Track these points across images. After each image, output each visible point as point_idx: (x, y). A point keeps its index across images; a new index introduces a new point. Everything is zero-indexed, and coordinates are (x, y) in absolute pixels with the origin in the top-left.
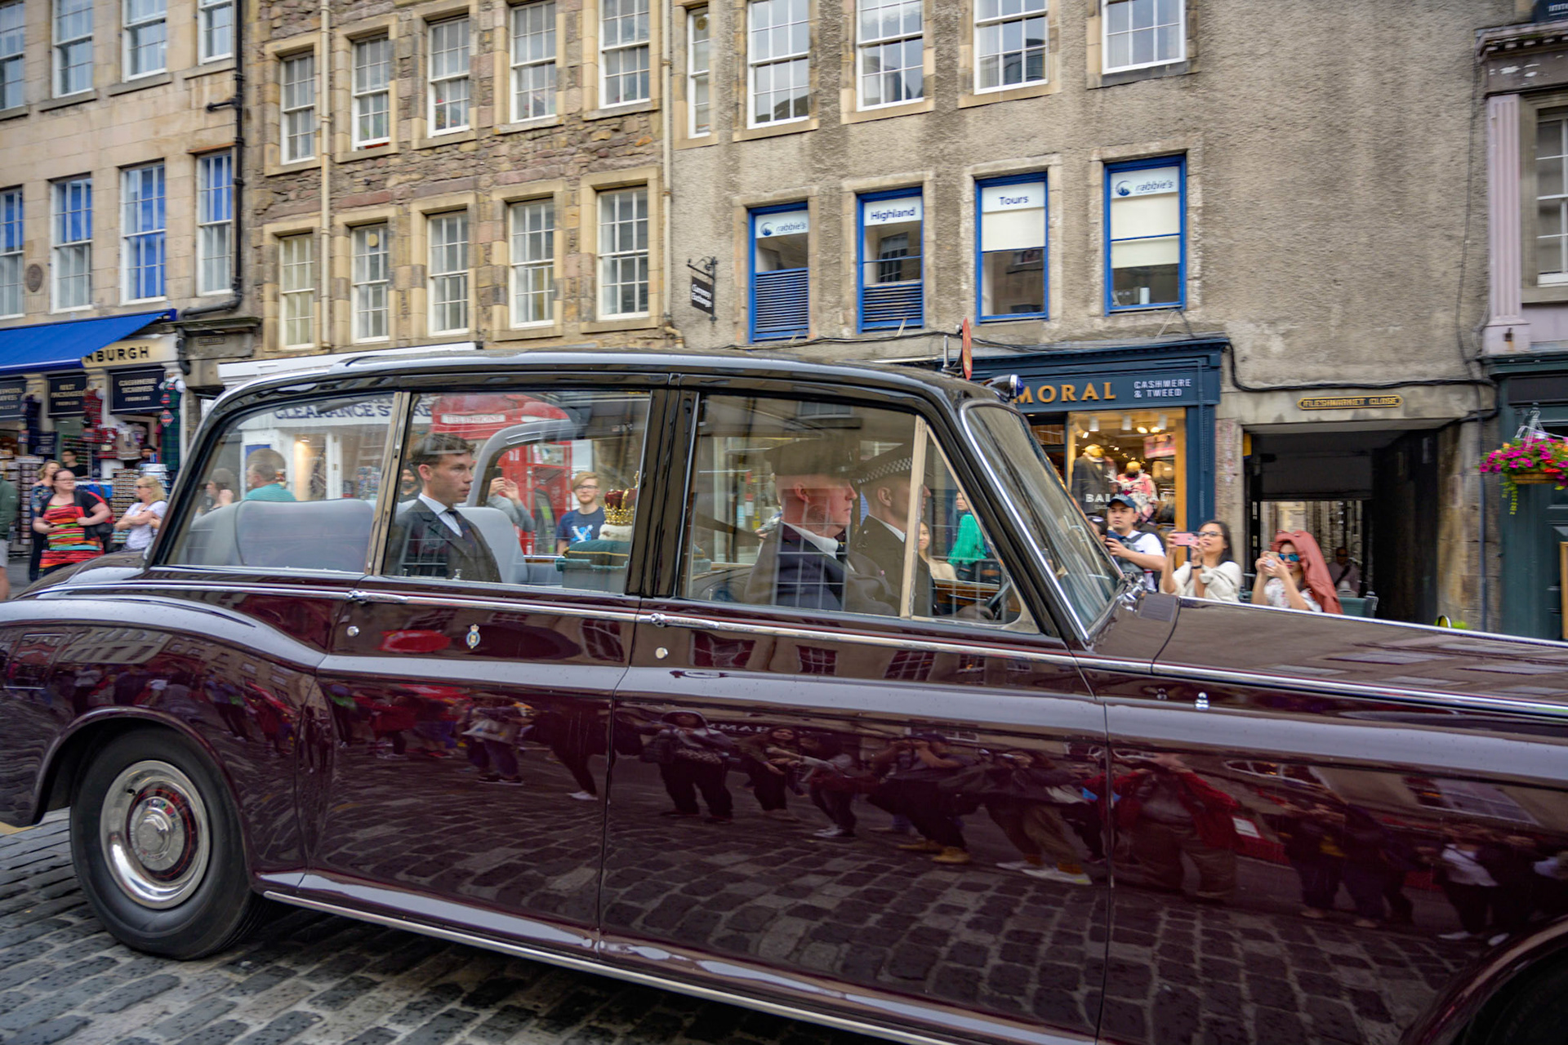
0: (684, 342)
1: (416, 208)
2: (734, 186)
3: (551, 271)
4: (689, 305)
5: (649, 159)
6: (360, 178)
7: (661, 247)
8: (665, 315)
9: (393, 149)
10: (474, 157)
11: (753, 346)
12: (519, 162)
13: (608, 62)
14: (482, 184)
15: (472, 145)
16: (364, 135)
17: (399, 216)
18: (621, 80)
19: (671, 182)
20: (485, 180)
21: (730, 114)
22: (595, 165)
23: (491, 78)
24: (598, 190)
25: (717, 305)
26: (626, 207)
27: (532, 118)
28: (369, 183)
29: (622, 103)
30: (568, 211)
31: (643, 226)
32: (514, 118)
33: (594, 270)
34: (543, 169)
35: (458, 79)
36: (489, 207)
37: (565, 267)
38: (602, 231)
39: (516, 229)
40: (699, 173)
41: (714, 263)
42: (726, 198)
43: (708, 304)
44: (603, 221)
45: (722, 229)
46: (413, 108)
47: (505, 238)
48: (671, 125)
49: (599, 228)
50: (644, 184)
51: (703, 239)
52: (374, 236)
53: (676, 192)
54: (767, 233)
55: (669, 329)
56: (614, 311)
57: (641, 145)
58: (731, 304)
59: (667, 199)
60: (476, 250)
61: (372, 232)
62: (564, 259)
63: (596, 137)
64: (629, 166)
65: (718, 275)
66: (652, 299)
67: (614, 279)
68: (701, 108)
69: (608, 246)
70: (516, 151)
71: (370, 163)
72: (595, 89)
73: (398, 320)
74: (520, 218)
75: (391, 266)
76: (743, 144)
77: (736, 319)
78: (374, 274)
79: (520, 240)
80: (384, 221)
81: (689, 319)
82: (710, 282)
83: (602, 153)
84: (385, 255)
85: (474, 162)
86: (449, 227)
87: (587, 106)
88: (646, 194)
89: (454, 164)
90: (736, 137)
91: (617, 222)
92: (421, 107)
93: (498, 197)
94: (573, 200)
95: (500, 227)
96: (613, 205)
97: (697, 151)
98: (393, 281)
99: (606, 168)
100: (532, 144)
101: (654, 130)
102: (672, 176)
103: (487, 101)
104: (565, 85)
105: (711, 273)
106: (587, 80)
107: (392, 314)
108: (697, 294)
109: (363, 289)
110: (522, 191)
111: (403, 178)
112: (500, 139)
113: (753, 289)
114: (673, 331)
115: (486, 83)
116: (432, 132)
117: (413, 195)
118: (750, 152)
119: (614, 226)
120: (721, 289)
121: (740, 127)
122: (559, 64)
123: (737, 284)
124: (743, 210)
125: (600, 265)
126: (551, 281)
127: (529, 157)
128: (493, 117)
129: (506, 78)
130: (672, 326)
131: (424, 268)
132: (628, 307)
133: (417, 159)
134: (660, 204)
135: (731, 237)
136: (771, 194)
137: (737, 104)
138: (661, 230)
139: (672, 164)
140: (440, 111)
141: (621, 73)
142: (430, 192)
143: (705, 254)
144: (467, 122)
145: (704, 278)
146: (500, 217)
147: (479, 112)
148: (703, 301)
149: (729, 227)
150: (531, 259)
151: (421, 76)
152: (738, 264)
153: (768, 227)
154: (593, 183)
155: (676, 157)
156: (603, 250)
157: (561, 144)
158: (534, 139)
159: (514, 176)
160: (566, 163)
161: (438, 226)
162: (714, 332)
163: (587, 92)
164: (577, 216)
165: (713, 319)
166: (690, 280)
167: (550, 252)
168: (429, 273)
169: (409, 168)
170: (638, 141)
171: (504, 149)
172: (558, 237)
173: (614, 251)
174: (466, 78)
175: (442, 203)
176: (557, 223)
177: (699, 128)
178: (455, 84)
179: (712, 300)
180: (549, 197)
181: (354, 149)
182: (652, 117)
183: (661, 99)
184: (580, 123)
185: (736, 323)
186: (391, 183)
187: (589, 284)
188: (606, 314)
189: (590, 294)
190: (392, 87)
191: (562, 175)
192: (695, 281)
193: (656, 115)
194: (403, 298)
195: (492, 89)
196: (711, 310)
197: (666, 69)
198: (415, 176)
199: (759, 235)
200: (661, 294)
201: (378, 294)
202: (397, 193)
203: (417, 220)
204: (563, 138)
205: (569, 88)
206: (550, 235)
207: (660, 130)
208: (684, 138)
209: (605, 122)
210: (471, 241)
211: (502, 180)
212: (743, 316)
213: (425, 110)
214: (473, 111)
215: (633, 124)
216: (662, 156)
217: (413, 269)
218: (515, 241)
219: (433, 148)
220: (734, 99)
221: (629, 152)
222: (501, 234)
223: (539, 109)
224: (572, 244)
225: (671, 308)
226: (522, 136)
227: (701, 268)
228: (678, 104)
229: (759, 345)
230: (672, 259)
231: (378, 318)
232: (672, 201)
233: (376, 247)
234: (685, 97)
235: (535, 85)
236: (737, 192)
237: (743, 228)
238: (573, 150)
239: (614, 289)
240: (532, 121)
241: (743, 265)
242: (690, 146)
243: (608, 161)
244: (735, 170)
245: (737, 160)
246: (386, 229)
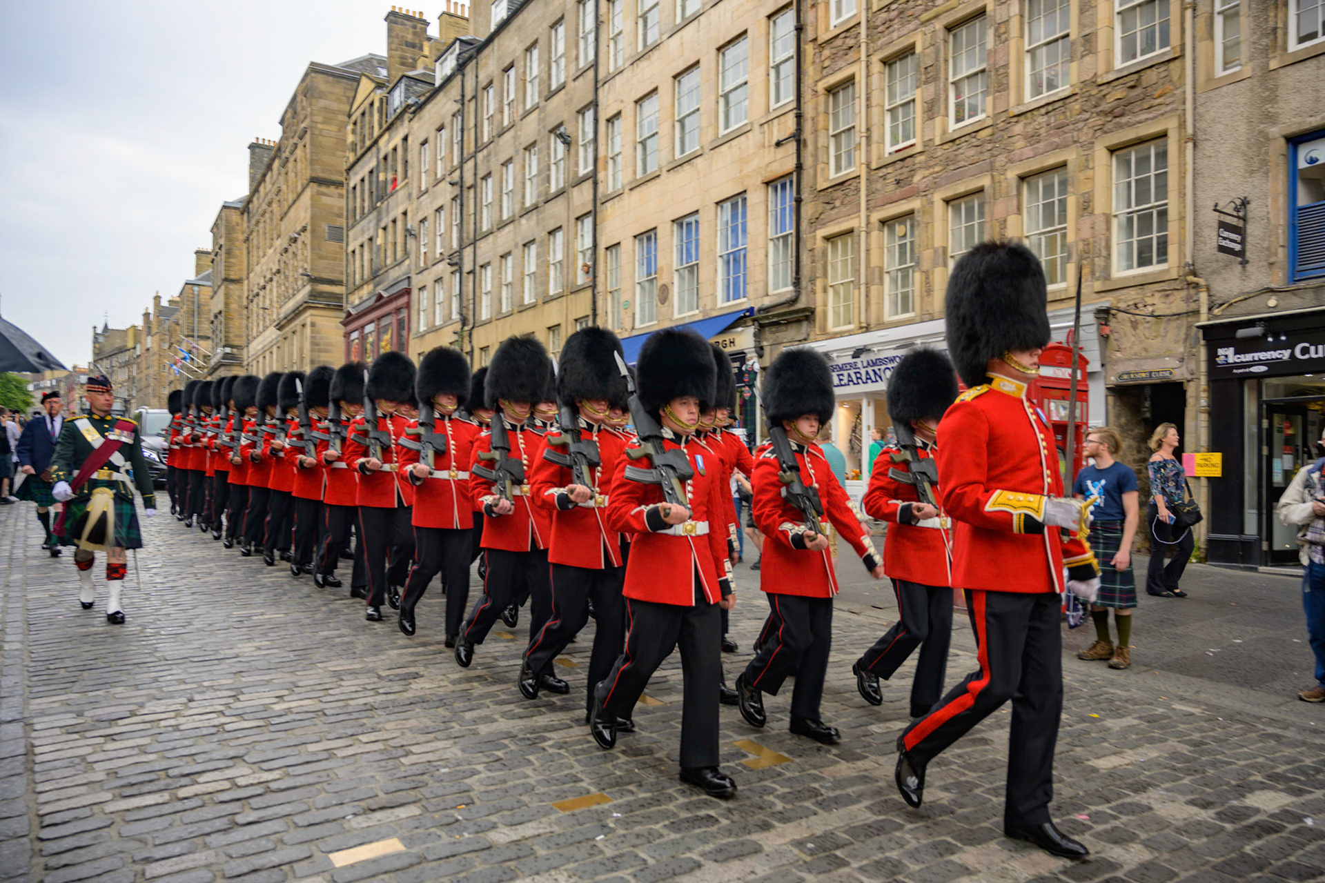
0: (1208, 289)
1: (938, 197)
2: (1270, 117)
3: (1064, 236)
4: (1215, 251)
5: (1169, 108)
6: (891, 179)
7: (1182, 195)
8: (1187, 265)
9: (919, 148)
10: (990, 142)
11: (1294, 287)
12: (1033, 138)
13: (1123, 22)
14: (997, 164)
15: (989, 131)
16: (895, 141)
17: (923, 206)
18: (1138, 35)
19: (1194, 126)
20: (1001, 160)
21: (1265, 41)
22: (1109, 126)
23: (1006, 66)
24: (1112, 151)
25: (1249, 247)
26: (1143, 162)
27: (1045, 94)
28: (898, 182)
29: (1140, 59)
30: (1082, 176)
31: (1162, 179)
32: (1028, 98)
33: (1109, 229)
34: (1056, 140)
35: (976, 74)
36: (1004, 185)
37: (1078, 230)
38: (1117, 189)
39: (1029, 202)
40: (1229, 111)
41: (1245, 203)
42: (1260, 132)
43: (1237, 247)
44: (1118, 179)
45: (1256, 165)
46: (936, 108)
47: (1019, 210)
48: (1194, 69)
49: (1114, 187)
50: (1163, 135)
51: (1232, 180)
52: (902, 227)
53: (1200, 136)
54: (1313, 161)
55: (1191, 278)
56: (1130, 267)
57: (1160, 96)
58: (1266, 244)
59: (1190, 145)
60: (992, 227)
61: (900, 223)
62: (1077, 223)
63: (1110, 98)
64: (1147, 119)
65: (1250, 215)
66: (1172, 250)
67: (1130, 235)
68: (1228, 44)
69: (1124, 202)
70: (1030, 129)
71: (899, 164)
72: (1110, 51)
73: (922, 298)
74: (1033, 190)
75: (916, 250)
76: (1281, 71)
77: (1272, 260)
78: (902, 259)
79: (1033, 211)
80: (911, 213)
81: (1215, 265)
82: (1241, 224)
83: (1115, 114)
84: (912, 243)
85: (989, 146)
86: (967, 210)
87: (1101, 70)
88: (1166, 145)
89: (972, 152)
90: (1273, 64)
91: (1133, 178)
92: (942, 106)
93: (1012, 174)
94: (1087, 165)
95: (1015, 202)
96: (1129, 162)
97: (1225, 89)
98: (918, 264)
99: (1121, 126)
100: (1046, 118)
101: (1175, 78)
102: (1194, 120)
103: (1002, 87)
104: (1079, 55)
105: (1241, 214)
106: (1101, 45)
107: (917, 293)
108: (1225, 238)
109: (893, 274)
110: (1035, 165)
111: (927, 172)
112: (1015, 119)
113: (1294, 226)
114: (1195, 279)
115: (1001, 71)
116: (952, 126)
117: (936, 185)
118: (1290, 77)
119: (1129, 184)
120: (1254, 231)
121: (1279, 52)
122: (1073, 37)
123: (1273, 222)
124: (1282, 141)
125: (1115, 222)
126: (1063, 245)
127: (1042, 131)
128: (1008, 102)
129: (1020, 62)
130: (1195, 275)
131: (945, 249)
132: (1144, 261)
133: (939, 154)
134: (1182, 151)
135: (1267, 173)
136: (1318, 118)
137: (1275, 29)
138: (1182, 177)
139: (1195, 109)
140: (959, 107)
141: (1139, 28)
142: (951, 180)
143: (1233, 195)
144: (983, 111)
145: (1234, 221)
146: (1014, 192)
147: (995, 99)
148: (1232, 245)
149: (1264, 163)
150: (1044, 227)
151: (943, 80)
152: (1275, 200)
153: (1314, 155)
154: (1108, 144)
155: (1200, 101)
156: (1119, 208)
157: (1075, 112)
158: (1047, 113)
159: (1028, 151)
160: (1079, 130)
161: (957, 210)
162: (1245, 276)
163: (1101, 57)
164: (1092, 179)
165: (1244, 263)
166: (1216, 225)
167: (1063, 219)
168: (950, 253)
169: (932, 163)
170: (1157, 93)
171: (1018, 128)
172: (1072, 202)
173: (1129, 206)
174: (983, 71)
175: (961, 188)
176: (1070, 189)
177: (1226, 65)
178: (973, 79)
179: (1243, 243)
180: (1064, 165)
181: (886, 155)
182: (1172, 65)
183: (1183, 46)
184: (1094, 87)
185: (1271, 264)
186: (916, 179)
187: (1103, 243)
188: (1120, 271)
189: (1104, 253)
190: (918, 94)
191: (1075, 142)
192: (1223, 225)
193: (1177, 63)
194: (927, 278)
195: (1007, 75)
196: (1241, 254)
197: (1189, 13)
198: (937, 169)
199: (1302, 164)
200: (1182, 244)
201: (905, 277)
202: (922, 187)
203: (939, 206)
204: (1077, 106)
205: (1083, 56)
206: (1063, 203)
207: (1182, 76)
208: (1210, 78)
209: (1121, 81)
210: (987, 218)
211: (1016, 158)
212: (1282, 254)
213: (947, 108)
214: (990, 99)
215: (1151, 76)
216: (1184, 103)
217: (936, 251)
218: (1029, 212)
219: (953, 141)
220: (1271, 24)
221: (1146, 106)
222: (1015, 208)
223: (1051, 86)
224: (1086, 206)
225: (1193, 257)
226: (1035, 113)
227: (1230, 211)
228: (1202, 46)
229: (1302, 284)
230: (1195, 206)
231: (905, 297)
232: (1195, 146)
233: (905, 236)
234: (1211, 36)
235: (1048, 62)
236: (1274, 124)
237: (1281, 160)
238: (1086, 115)
239: (1130, 245)
240: (1046, 96)
241: (1282, 201)
242: (1215, 85)
243: (1123, 120)
244: (1273, 99)
245: (1274, 90)
246: (912, 220)
